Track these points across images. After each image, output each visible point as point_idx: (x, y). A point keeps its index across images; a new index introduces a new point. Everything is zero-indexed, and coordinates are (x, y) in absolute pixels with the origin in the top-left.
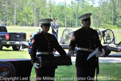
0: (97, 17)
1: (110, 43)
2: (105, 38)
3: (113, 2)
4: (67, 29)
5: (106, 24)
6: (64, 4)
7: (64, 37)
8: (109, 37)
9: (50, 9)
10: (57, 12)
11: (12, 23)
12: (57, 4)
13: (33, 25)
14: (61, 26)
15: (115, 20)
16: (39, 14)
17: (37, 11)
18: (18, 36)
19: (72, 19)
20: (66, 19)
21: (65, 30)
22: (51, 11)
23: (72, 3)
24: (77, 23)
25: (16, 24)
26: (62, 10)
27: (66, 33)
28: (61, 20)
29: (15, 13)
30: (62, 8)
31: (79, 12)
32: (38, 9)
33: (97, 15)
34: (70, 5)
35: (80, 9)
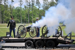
4: (22, 26)
6: (20, 8)
10: (15, 13)
12: (15, 8)
16: (3, 15)
17: (2, 13)
19: (26, 18)
20: (21, 18)
21: (20, 26)
22: (11, 13)
24: (29, 21)
26: (18, 12)
28: (18, 19)
30: (19, 10)
31: (30, 13)
32: (3, 11)
34: (23, 8)
35: (31, 11)
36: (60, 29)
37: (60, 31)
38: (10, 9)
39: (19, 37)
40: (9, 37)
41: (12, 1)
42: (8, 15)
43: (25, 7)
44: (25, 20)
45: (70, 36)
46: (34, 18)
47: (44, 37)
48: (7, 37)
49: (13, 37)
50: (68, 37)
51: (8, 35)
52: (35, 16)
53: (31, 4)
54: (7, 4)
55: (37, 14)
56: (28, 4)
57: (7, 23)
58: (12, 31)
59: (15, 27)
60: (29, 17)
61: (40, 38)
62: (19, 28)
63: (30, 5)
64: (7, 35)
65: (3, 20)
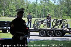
0: (57, 11)
1: (65, 28)
2: (62, 25)
4: (37, 19)
5: (63, 16)
6: (36, 3)
7: (35, 24)
8: (64, 24)
9: (27, 6)
10: (31, 8)
11: (2, 15)
12: (31, 3)
14: (34, 17)
15: (69, 13)
18: (6, 23)
19: (41, 12)
20: (37, 13)
22: (27, 8)
23: (41, 2)
24: (44, 15)
25: (5, 16)
26: (34, 7)
27: (37, 21)
28: (34, 13)
29: (4, 9)
30: (35, 5)
31: (45, 8)
32: (19, 6)
33: (57, 10)
34: (39, 3)
35: (46, 6)
38: (27, 4)
44: (41, 14)
46: (49, 13)
47: (54, 28)
52: (50, 11)
60: (45, 12)
62: (35, 21)
63: (45, 1)
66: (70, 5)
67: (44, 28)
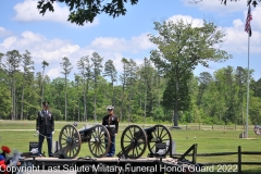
0: (120, 103)
3: (146, 77)
4: (70, 126)
6: (63, 82)
7: (63, 142)
8: (161, 141)
9: (40, 90)
10: (51, 94)
12: (51, 81)
13: (9, 118)
16: (20, 99)
17: (17, 94)
21: (65, 128)
22: (41, 94)
26: (59, 92)
30: (60, 86)
31: (89, 95)
32: (20, 89)
35: (91, 90)
36: (167, 137)
37: (168, 143)
39: (62, 157)
40: (37, 155)
41: (45, 63)
42: (31, 99)
43: (77, 79)
44: (77, 111)
45: (193, 155)
47: (127, 157)
48: (30, 155)
49: (47, 154)
50: (187, 158)
51: (34, 151)
53: (92, 71)
54: (31, 71)
55: (108, 97)
56: (86, 71)
57: (29, 119)
58: (45, 140)
59: (52, 130)
61: (115, 159)
62: (62, 133)
63: (88, 75)
64: (31, 149)
65: (20, 110)
66: (153, 88)
67: (93, 158)
